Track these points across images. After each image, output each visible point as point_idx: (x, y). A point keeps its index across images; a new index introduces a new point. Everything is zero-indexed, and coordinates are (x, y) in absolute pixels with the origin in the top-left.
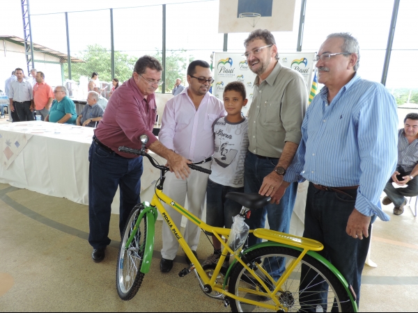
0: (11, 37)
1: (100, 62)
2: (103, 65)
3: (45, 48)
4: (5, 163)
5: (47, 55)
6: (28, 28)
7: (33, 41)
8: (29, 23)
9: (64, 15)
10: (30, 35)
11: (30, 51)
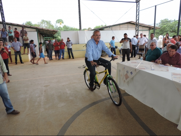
0: (131, 22)
1: (166, 28)
2: (168, 29)
3: (143, 24)
4: (124, 81)
5: (144, 27)
6: (138, 17)
7: (139, 22)
8: (139, 14)
9: (155, 7)
10: (138, 19)
11: (137, 26)
